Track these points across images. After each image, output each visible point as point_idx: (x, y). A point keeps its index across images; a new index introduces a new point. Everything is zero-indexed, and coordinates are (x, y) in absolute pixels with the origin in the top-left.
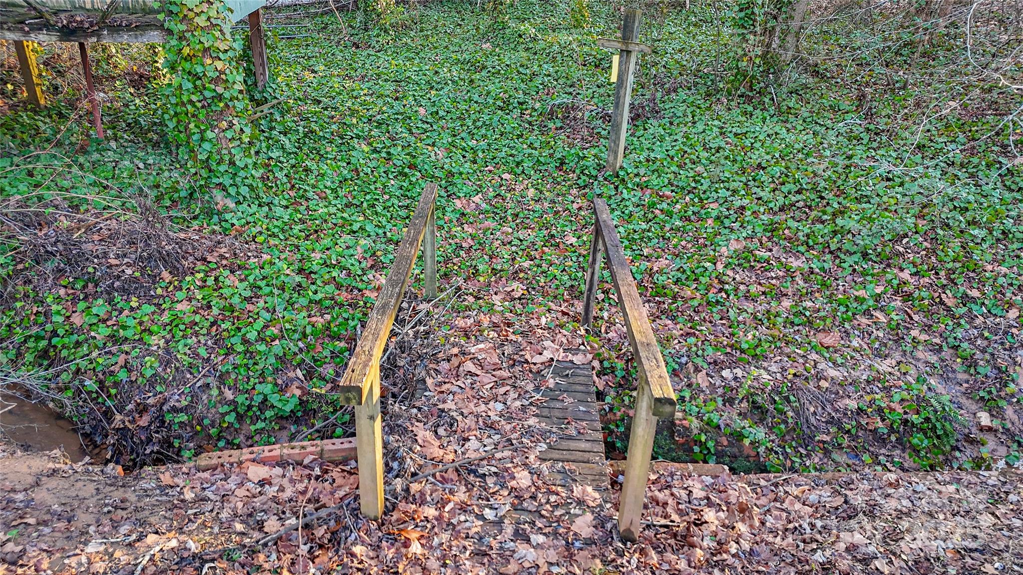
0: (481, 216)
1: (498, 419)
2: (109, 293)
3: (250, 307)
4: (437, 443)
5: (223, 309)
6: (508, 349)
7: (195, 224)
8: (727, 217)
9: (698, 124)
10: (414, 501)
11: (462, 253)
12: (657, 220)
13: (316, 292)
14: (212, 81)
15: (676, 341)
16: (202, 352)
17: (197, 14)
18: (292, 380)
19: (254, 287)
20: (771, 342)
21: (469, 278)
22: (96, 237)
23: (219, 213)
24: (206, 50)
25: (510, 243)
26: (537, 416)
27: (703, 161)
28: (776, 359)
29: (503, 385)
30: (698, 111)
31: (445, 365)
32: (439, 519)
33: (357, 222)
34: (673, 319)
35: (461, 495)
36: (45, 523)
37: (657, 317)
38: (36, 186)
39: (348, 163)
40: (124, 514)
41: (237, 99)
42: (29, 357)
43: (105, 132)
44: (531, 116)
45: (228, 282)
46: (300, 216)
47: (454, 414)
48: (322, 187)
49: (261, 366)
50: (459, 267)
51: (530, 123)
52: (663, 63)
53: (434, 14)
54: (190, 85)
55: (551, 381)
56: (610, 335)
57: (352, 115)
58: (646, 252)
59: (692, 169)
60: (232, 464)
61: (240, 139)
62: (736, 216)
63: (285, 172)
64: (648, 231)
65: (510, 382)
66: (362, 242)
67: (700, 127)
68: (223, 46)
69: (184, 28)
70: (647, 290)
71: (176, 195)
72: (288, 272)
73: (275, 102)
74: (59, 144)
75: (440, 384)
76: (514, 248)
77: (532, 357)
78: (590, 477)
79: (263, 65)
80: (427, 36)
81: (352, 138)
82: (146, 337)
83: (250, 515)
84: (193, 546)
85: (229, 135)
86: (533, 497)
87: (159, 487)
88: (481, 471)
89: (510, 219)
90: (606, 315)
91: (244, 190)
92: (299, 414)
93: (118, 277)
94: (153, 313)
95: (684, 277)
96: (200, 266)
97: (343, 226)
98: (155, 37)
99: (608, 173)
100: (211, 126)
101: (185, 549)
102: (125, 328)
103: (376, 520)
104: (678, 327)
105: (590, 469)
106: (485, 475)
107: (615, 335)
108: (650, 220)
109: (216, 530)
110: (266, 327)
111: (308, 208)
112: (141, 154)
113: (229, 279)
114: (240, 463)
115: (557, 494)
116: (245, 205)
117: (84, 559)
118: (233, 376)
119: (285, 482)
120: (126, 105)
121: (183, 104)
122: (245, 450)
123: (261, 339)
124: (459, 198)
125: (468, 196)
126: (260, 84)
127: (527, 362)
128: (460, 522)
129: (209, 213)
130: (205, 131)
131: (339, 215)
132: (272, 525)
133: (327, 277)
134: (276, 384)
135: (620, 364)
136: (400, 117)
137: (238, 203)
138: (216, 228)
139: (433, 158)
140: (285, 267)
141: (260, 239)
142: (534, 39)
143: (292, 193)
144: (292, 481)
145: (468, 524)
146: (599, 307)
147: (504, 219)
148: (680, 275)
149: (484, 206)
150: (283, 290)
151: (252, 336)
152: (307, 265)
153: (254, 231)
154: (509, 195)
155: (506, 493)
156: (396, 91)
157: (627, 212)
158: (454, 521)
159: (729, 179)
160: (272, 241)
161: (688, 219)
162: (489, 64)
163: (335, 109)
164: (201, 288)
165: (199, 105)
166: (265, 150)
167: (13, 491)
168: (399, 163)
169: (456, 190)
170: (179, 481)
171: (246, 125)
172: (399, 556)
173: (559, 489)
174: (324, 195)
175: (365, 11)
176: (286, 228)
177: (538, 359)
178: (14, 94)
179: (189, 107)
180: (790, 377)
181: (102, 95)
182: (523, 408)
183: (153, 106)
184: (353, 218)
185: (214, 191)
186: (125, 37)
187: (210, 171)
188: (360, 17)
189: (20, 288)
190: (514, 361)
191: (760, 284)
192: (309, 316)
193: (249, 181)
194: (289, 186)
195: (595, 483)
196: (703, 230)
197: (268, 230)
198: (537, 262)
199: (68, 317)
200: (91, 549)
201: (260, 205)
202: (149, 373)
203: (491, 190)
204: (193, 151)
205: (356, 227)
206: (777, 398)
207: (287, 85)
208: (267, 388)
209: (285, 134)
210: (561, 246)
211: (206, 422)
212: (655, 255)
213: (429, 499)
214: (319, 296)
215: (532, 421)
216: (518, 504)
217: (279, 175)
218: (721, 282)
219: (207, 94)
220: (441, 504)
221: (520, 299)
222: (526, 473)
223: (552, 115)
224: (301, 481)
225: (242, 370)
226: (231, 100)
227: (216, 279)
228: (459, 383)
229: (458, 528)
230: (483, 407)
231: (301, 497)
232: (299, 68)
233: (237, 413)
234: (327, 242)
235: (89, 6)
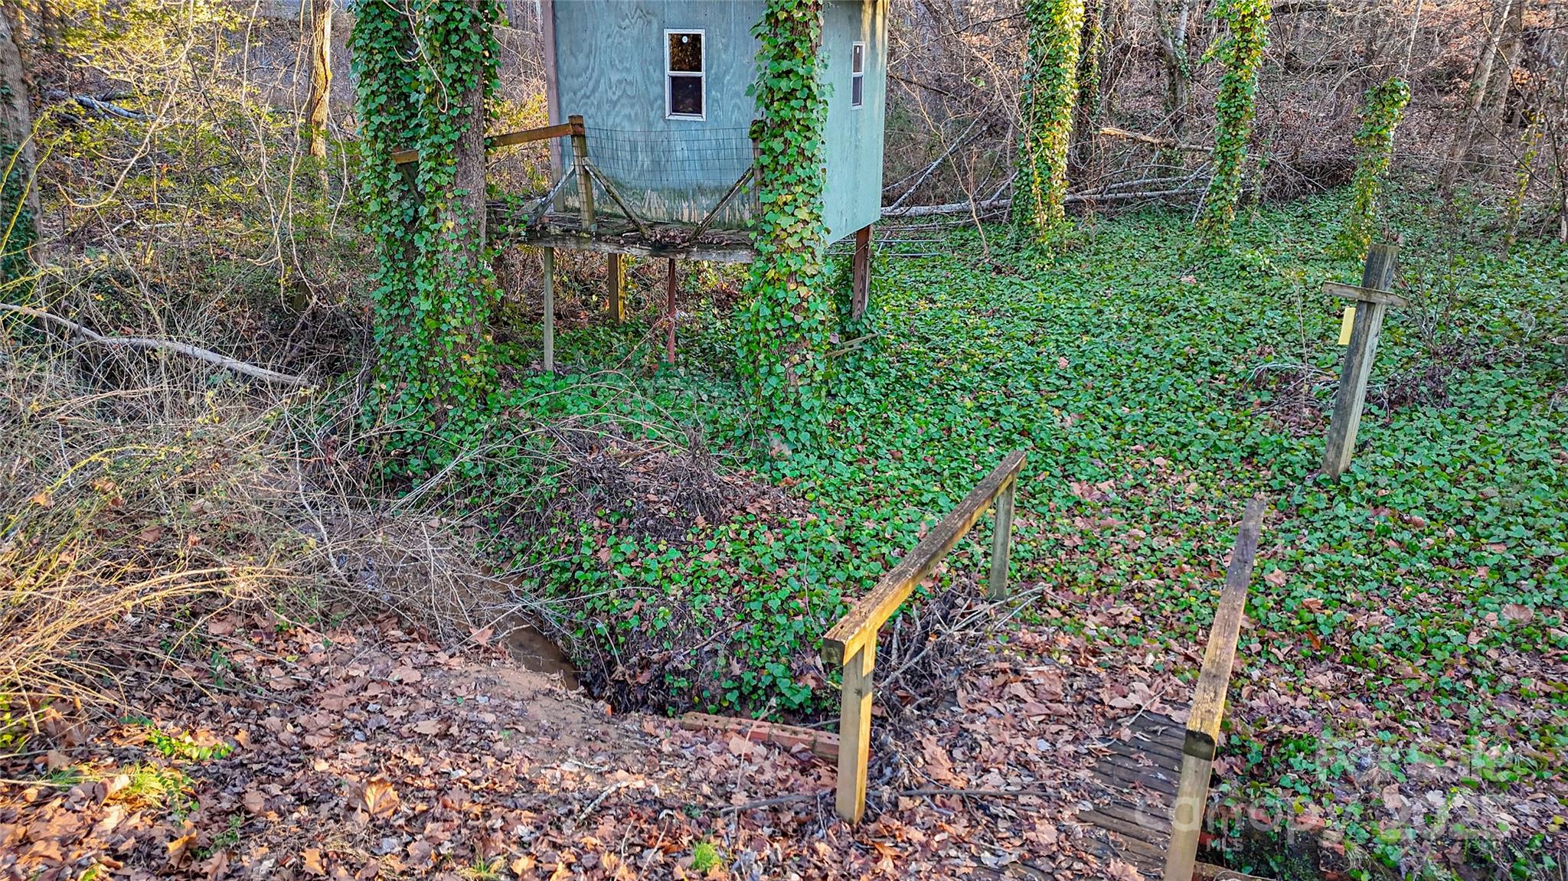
0: (1105, 510)
1: (1037, 759)
2: (640, 532)
3: (780, 572)
4: (949, 764)
5: (751, 569)
6: (1080, 682)
7: (743, 469)
8: (1515, 569)
9: (1509, 423)
10: (901, 818)
11: (1061, 553)
12: (1387, 555)
13: (858, 568)
14: (791, 308)
15: (1362, 733)
16: (718, 612)
17: (790, 235)
18: (809, 668)
19: (790, 550)
20: (1533, 768)
21: (1062, 586)
22: (641, 469)
23: (772, 460)
24: (792, 274)
25: (1135, 551)
26: (1092, 769)
27: (1499, 478)
28: (1535, 796)
29: (1057, 722)
30: (1521, 401)
31: (987, 681)
32: (925, 846)
33: (928, 492)
34: (1369, 702)
35: (960, 828)
36: (533, 734)
37: (1343, 694)
38: (596, 407)
39: (942, 420)
40: (603, 746)
41: (816, 330)
42: (550, 588)
43: (677, 355)
44: (1226, 382)
45: (762, 539)
46: (863, 476)
47: (979, 737)
48: (899, 445)
49: (777, 642)
50: (1052, 570)
51: (1222, 393)
52: (1480, 322)
53: (1121, 231)
54: (768, 312)
55: (1128, 732)
56: (1255, 703)
57: (964, 361)
58: (1350, 598)
59: (1475, 488)
60: (716, 730)
61: (811, 376)
62: (1532, 569)
63: (861, 422)
64: (1367, 569)
65: (1070, 721)
66: (929, 517)
67: (1514, 426)
68: (810, 271)
69: (773, 248)
70: (1337, 653)
71: (731, 434)
72: (831, 538)
73: (869, 336)
74: (628, 364)
75: (975, 701)
76: (1140, 559)
77: (1112, 698)
78: (1139, 858)
79: (863, 291)
80: (1103, 262)
81: (956, 388)
82: (665, 584)
83: (721, 785)
84: (657, 791)
85: (799, 370)
86: (1052, 858)
87: (640, 732)
88: (993, 810)
89: (1147, 518)
90: (1256, 674)
91: (805, 437)
92: (809, 711)
93: (654, 514)
94: (678, 560)
95: (1406, 645)
96: (737, 516)
97: (912, 495)
98: (743, 256)
99: (1322, 477)
100: (782, 359)
101: (650, 792)
102: (647, 570)
103: (850, 824)
104: (1374, 715)
105: (1143, 848)
106: (997, 816)
107: (1263, 704)
108: (1376, 554)
109: (684, 786)
110: (792, 597)
111: (875, 468)
112: (708, 384)
113: (765, 536)
114: (725, 731)
115: (1086, 863)
116: (803, 455)
117: (558, 774)
118: (745, 649)
119: (767, 765)
120: (706, 328)
121: (758, 332)
122: (733, 719)
123: (783, 611)
124: (1079, 481)
125: (1093, 480)
126: (856, 313)
127: (1102, 702)
128: (949, 857)
129: (761, 458)
130: (774, 364)
131: (911, 480)
132: (740, 799)
133: (875, 552)
134: (789, 668)
135: (1256, 746)
136: (1029, 368)
137: (795, 451)
138: (764, 476)
139: (1057, 424)
140: (830, 532)
141: (810, 496)
142: (1267, 274)
143: (862, 449)
144: (774, 766)
145: (957, 861)
146: (1250, 661)
147: (1138, 519)
148: (1398, 640)
149: (1113, 496)
150: (821, 558)
151: (774, 604)
152: (855, 534)
153: (807, 485)
154: (1155, 487)
155: (1018, 842)
156: (1035, 333)
157: (1337, 536)
158: (942, 853)
159: (1538, 511)
160: (823, 501)
161: (1444, 562)
162: (1181, 305)
163: (945, 351)
164: (733, 540)
165: (773, 334)
166: (843, 394)
167: (513, 698)
168: (1007, 426)
169: (1076, 469)
170: (661, 733)
171: (821, 361)
172: (864, 869)
173: (1090, 857)
174: (899, 455)
175: (1020, 225)
176: (844, 487)
177: (1119, 702)
178: (597, 306)
179: (762, 335)
180: (1553, 828)
181: (683, 314)
182: (1076, 756)
183: (734, 331)
184: (927, 487)
185: (772, 434)
186: (714, 256)
187: (772, 410)
188: (1013, 231)
189: (558, 513)
190: (1084, 696)
191: (1543, 679)
192: (844, 595)
193: (810, 427)
194: (861, 439)
195: (1144, 867)
196: (1464, 583)
197: (822, 486)
198: (1168, 582)
199: (596, 552)
200: (565, 767)
201: (820, 457)
202: (660, 625)
203: (1130, 476)
204: (757, 386)
205: (926, 498)
206: (1519, 854)
207: (893, 316)
208: (778, 670)
209: (873, 377)
210: (1214, 567)
211: (706, 694)
212: (1367, 604)
213: (918, 820)
214: (862, 573)
215: (1084, 774)
216: (1030, 859)
217: (852, 425)
218: (1472, 664)
219: (785, 322)
220: (932, 831)
221: (1127, 626)
222: (1052, 828)
223: (1258, 384)
224: (784, 769)
225: (755, 643)
226: (809, 331)
227: (751, 534)
228: (998, 705)
229: (944, 862)
230: (1021, 740)
231: (779, 785)
232: (915, 295)
233: (741, 693)
234: (886, 511)
235: (686, 220)
